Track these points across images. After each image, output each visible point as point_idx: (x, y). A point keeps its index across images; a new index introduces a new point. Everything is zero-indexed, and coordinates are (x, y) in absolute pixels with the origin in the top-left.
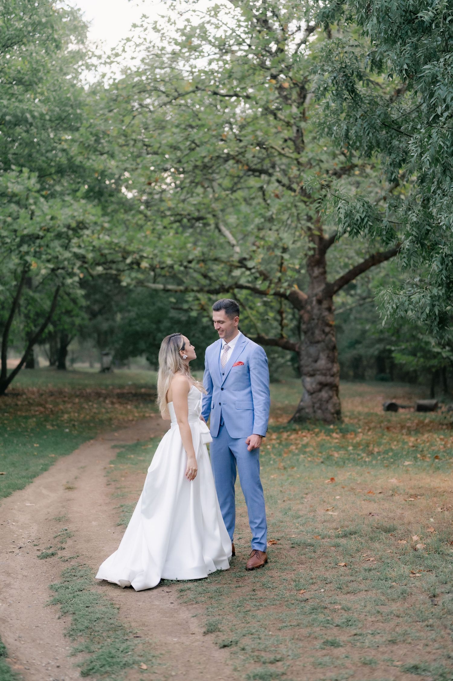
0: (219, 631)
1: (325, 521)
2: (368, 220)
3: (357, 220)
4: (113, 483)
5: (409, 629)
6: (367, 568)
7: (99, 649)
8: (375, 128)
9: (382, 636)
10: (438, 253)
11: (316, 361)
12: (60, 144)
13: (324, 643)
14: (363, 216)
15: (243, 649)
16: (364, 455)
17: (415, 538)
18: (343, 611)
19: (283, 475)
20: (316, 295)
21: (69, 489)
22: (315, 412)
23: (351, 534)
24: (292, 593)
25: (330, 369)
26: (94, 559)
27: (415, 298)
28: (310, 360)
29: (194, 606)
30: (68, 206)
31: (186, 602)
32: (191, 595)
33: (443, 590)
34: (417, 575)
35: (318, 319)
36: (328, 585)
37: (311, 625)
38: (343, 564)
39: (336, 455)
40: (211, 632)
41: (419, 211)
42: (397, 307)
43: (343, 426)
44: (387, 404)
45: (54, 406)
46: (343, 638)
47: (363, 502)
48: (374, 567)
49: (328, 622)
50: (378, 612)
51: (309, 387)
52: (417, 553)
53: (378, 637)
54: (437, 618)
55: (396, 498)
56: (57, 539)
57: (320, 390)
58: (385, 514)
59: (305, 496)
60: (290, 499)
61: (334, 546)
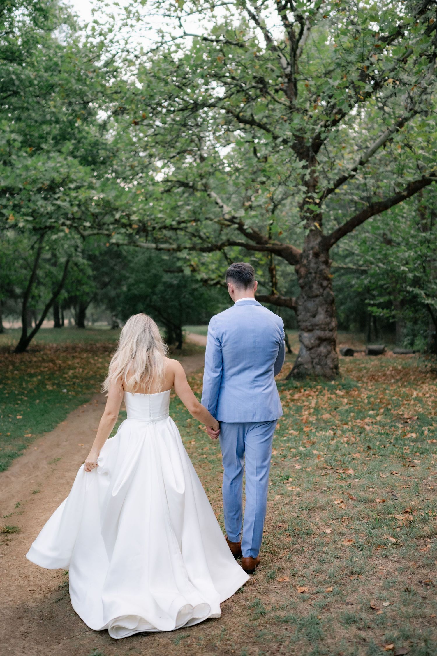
11: (314, 316)
20: (312, 248)
22: (313, 367)
25: (328, 324)
28: (308, 314)
35: (315, 273)
44: (344, 350)
51: (307, 342)
57: (319, 346)
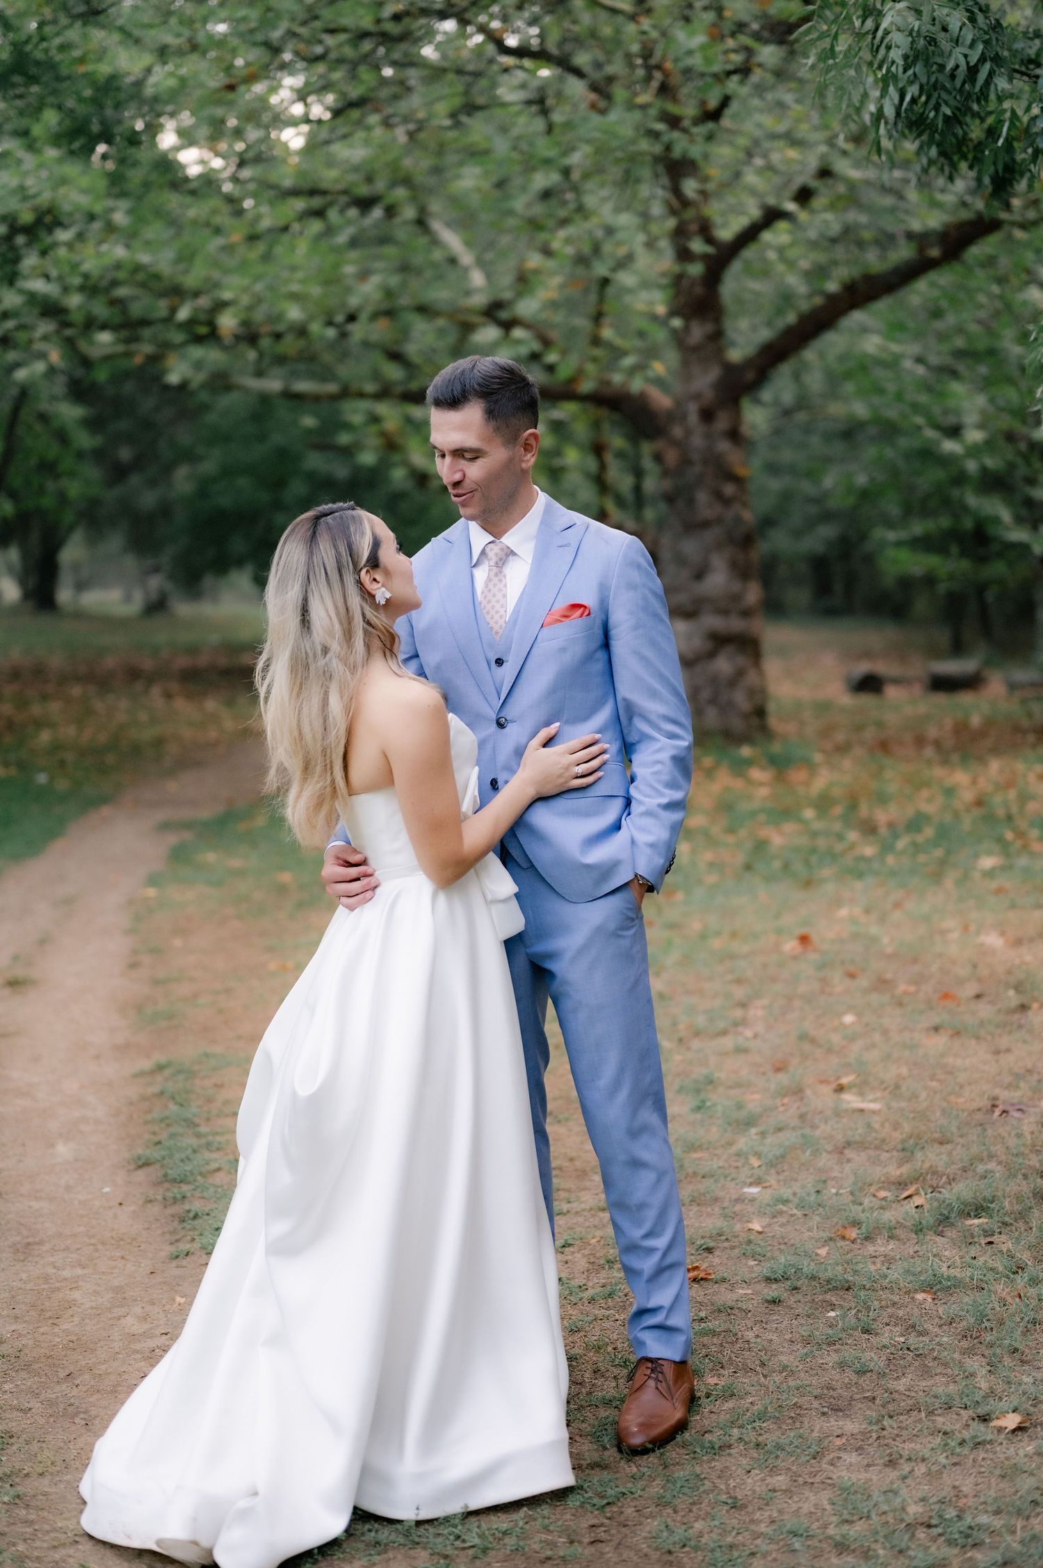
1: (848, 1145)
2: (991, 75)
3: (956, 71)
4: (147, 960)
11: (700, 575)
14: (973, 60)
16: (853, 836)
20: (697, 396)
21: (15, 984)
25: (736, 598)
28: (685, 572)
43: (776, 748)
44: (857, 677)
45: (17, 710)
51: (685, 645)
57: (712, 655)
59: (738, 1013)
60: (697, 1034)
61: (928, 1288)
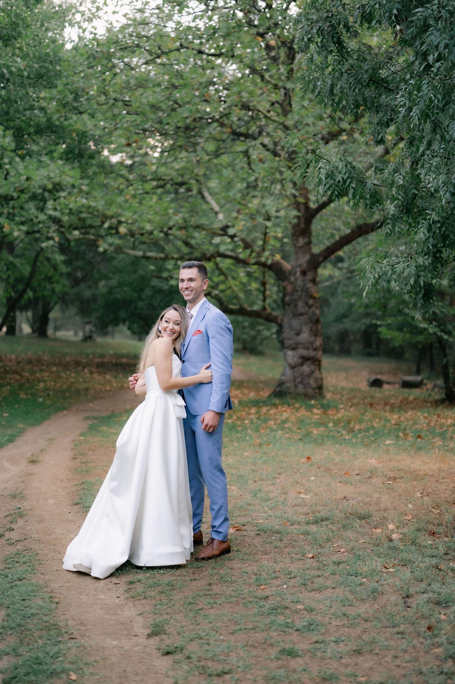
0: (165, 634)
1: (296, 505)
2: (351, 182)
3: (339, 182)
4: (79, 457)
5: (377, 637)
6: (336, 560)
7: (27, 652)
8: (361, 84)
9: (346, 645)
10: (425, 219)
11: (298, 334)
12: (38, 101)
13: (280, 651)
14: (345, 178)
15: (188, 658)
16: (344, 432)
17: (391, 526)
18: (305, 612)
19: (257, 452)
20: (300, 266)
21: (33, 462)
22: (296, 386)
23: (322, 520)
24: (251, 589)
25: (312, 343)
26: (42, 542)
27: (399, 268)
28: (292, 333)
29: (142, 602)
30: (44, 167)
31: (133, 597)
32: (139, 588)
33: (418, 589)
34: (391, 570)
35: (302, 291)
36: (292, 581)
37: (267, 629)
38: (311, 555)
39: (315, 432)
40: (156, 635)
41: (406, 173)
42: (379, 277)
43: (325, 402)
44: (371, 380)
45: (31, 375)
46: (302, 646)
47: (339, 484)
48: (344, 559)
49: (287, 625)
50: (344, 615)
51: (290, 360)
52: (391, 544)
53: (341, 645)
54: (410, 624)
55: (374, 480)
56: (8, 519)
57: (302, 364)
58: (361, 498)
59: (278, 476)
60: (261, 480)
61: (303, 534)
